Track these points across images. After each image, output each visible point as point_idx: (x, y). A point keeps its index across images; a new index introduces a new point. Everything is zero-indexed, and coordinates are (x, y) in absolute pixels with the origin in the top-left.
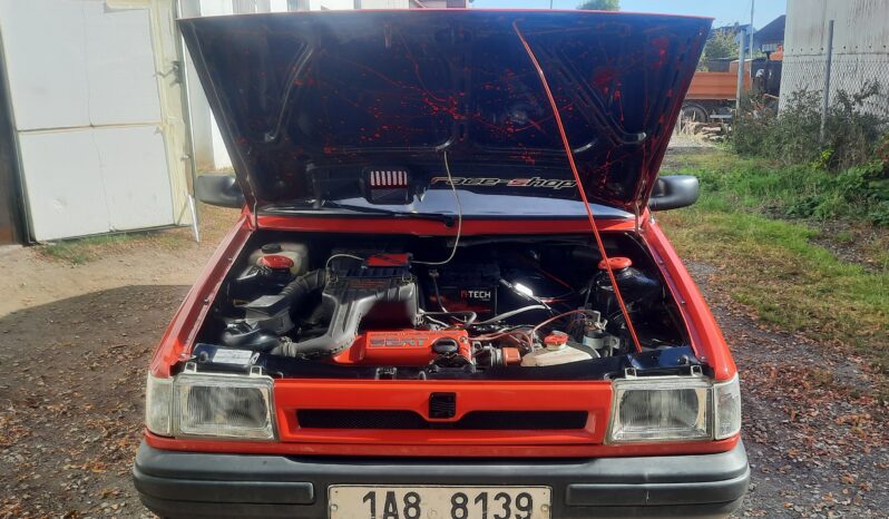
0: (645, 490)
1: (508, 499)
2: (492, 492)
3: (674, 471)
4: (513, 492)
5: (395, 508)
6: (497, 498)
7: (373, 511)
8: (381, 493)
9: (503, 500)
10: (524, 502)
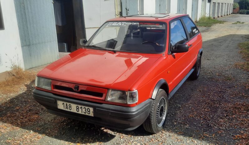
0: (110, 112)
1: (86, 109)
2: (83, 107)
3: (116, 109)
4: (87, 108)
5: (67, 107)
6: (84, 108)
7: (64, 107)
8: (65, 103)
9: (85, 109)
10: (88, 110)
